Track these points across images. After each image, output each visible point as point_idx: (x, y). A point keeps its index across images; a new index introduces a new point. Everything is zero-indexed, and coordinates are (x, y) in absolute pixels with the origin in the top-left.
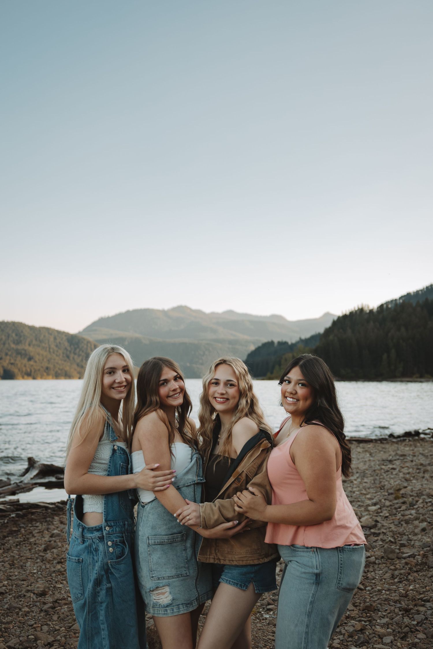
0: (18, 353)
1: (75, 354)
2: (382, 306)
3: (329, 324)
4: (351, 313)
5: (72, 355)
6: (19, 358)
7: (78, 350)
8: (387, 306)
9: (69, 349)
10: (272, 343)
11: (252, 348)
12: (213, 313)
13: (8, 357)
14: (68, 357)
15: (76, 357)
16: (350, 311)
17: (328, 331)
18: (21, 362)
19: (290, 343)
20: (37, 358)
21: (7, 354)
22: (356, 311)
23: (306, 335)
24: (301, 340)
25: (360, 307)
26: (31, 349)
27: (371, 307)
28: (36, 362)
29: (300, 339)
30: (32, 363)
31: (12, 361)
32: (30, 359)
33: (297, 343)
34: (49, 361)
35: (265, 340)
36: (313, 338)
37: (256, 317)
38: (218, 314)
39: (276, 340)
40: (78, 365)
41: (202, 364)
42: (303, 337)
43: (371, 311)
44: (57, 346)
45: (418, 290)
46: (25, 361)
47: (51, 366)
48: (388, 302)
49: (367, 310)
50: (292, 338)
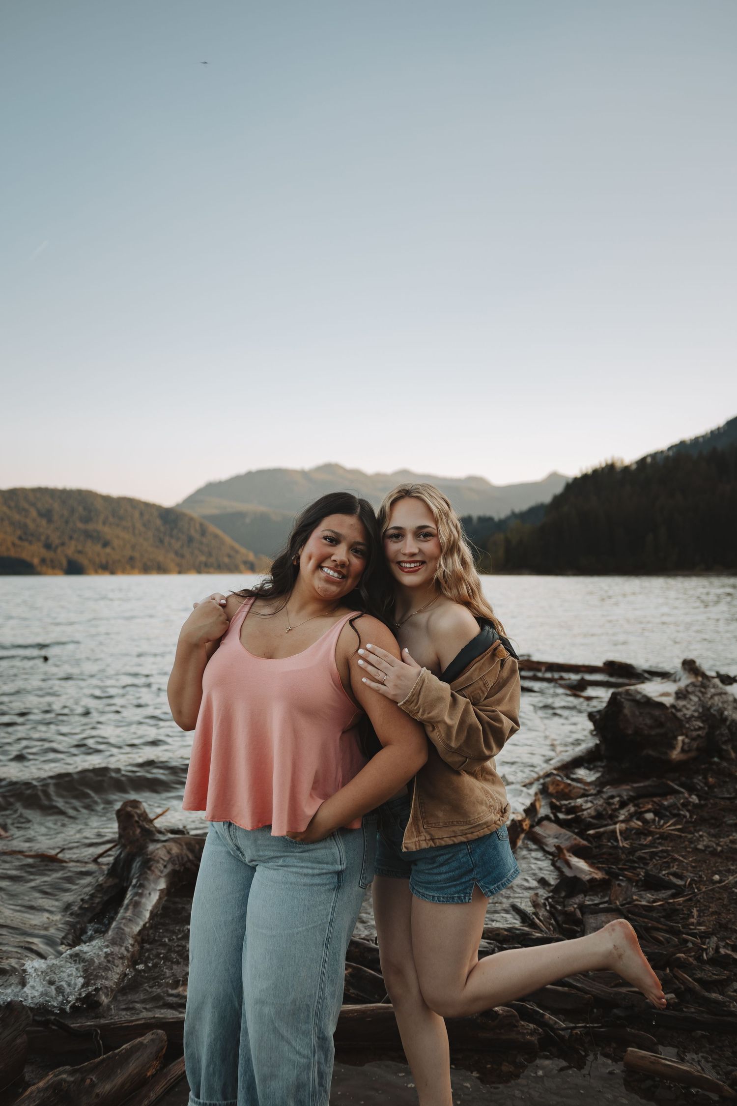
0: (88, 535)
1: (171, 536)
3: (559, 489)
4: (595, 472)
5: (167, 539)
6: (89, 543)
7: (175, 532)
9: (162, 529)
10: (471, 517)
12: (378, 475)
13: (73, 543)
14: (161, 541)
15: (173, 541)
16: (594, 468)
17: (558, 500)
18: (93, 549)
19: (496, 519)
20: (116, 543)
21: (71, 538)
22: (603, 470)
23: (522, 506)
24: (514, 515)
26: (106, 529)
27: (626, 463)
28: (113, 549)
29: (513, 512)
30: (108, 550)
31: (80, 548)
32: (106, 544)
33: (508, 518)
34: (133, 547)
36: (534, 511)
39: (475, 515)
40: (176, 553)
43: (627, 468)
44: (144, 525)
45: (698, 435)
46: (98, 548)
47: (137, 555)
49: (619, 465)
50: (499, 513)
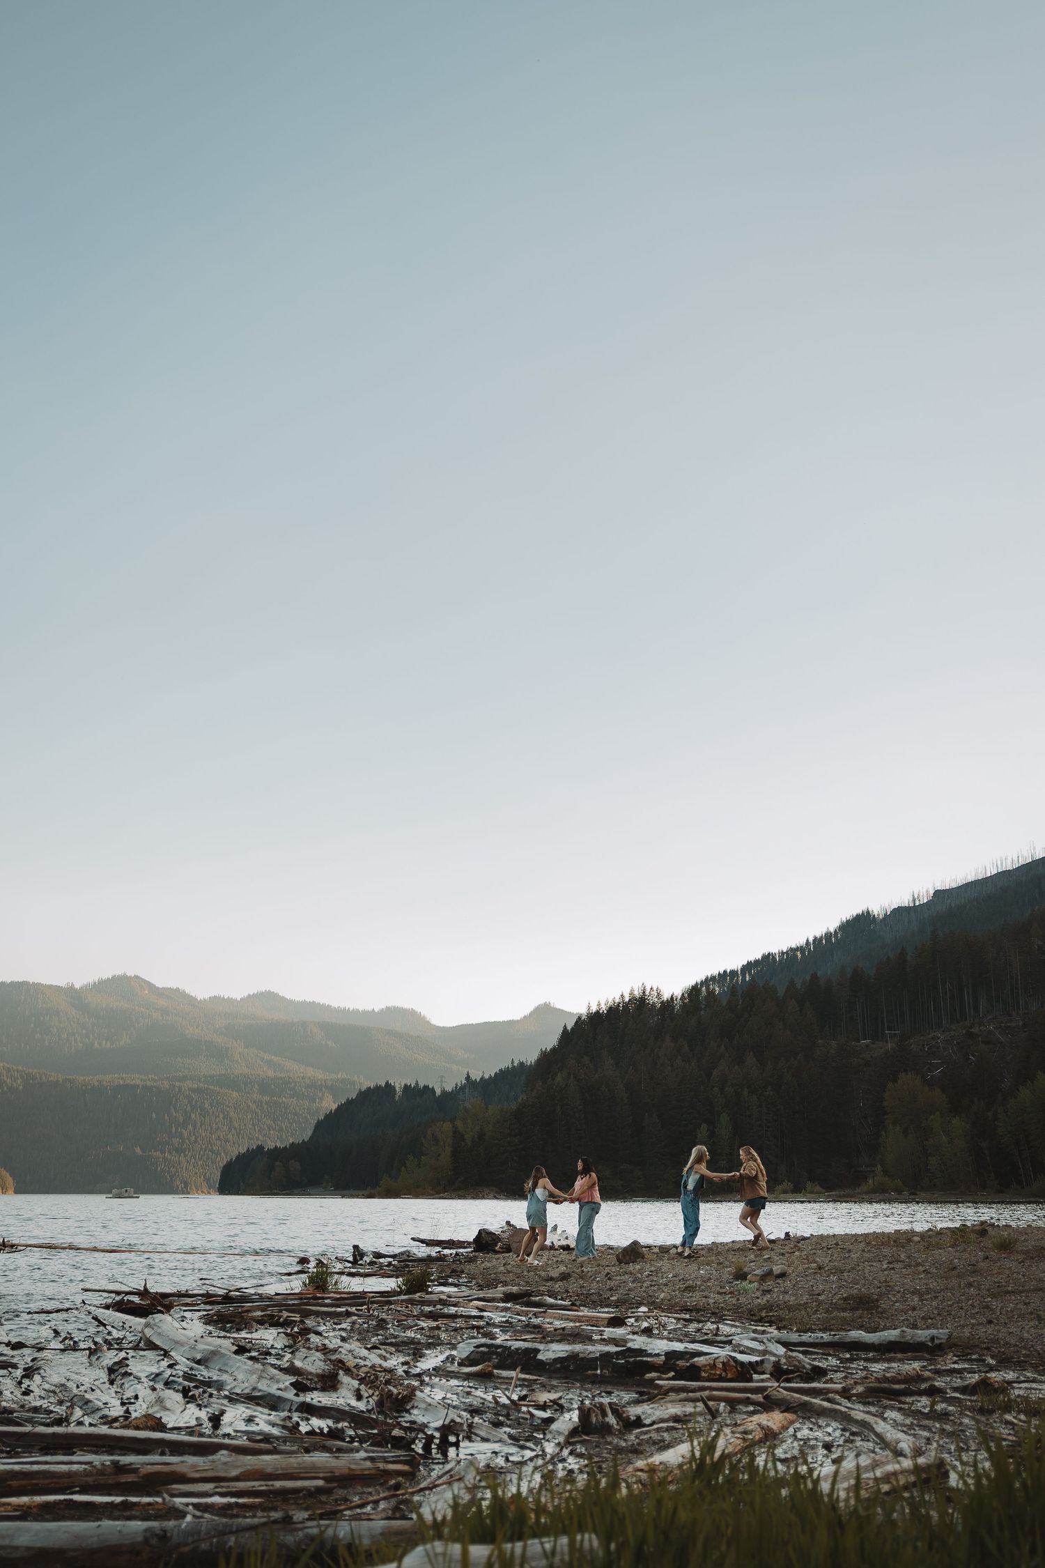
2: (694, 991)
3: (551, 1041)
4: (613, 1010)
8: (711, 993)
10: (389, 1088)
11: (330, 1104)
12: (215, 1000)
16: (611, 1003)
17: (549, 1060)
19: (438, 1092)
22: (626, 1005)
23: (487, 1069)
24: (470, 1085)
25: (637, 993)
27: (666, 996)
29: (468, 1078)
33: (459, 1090)
35: (367, 1083)
36: (504, 1076)
37: (345, 1012)
38: (230, 1001)
39: (398, 1084)
41: (179, 1151)
42: (476, 1076)
43: (668, 1005)
45: (794, 946)
48: (713, 978)
49: (653, 999)
50: (444, 1079)
